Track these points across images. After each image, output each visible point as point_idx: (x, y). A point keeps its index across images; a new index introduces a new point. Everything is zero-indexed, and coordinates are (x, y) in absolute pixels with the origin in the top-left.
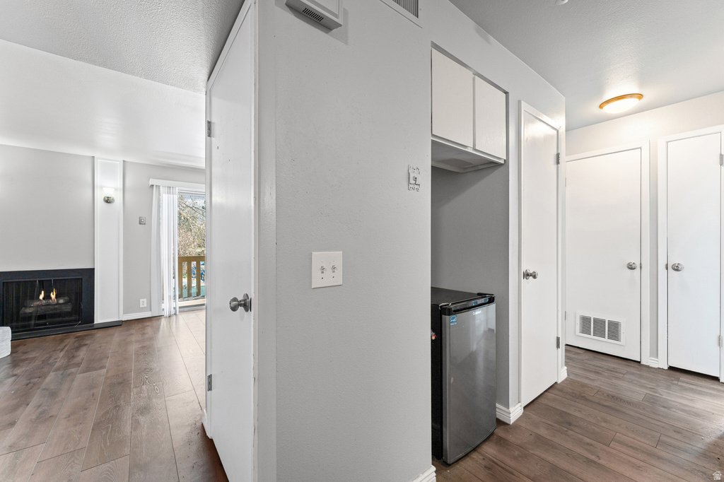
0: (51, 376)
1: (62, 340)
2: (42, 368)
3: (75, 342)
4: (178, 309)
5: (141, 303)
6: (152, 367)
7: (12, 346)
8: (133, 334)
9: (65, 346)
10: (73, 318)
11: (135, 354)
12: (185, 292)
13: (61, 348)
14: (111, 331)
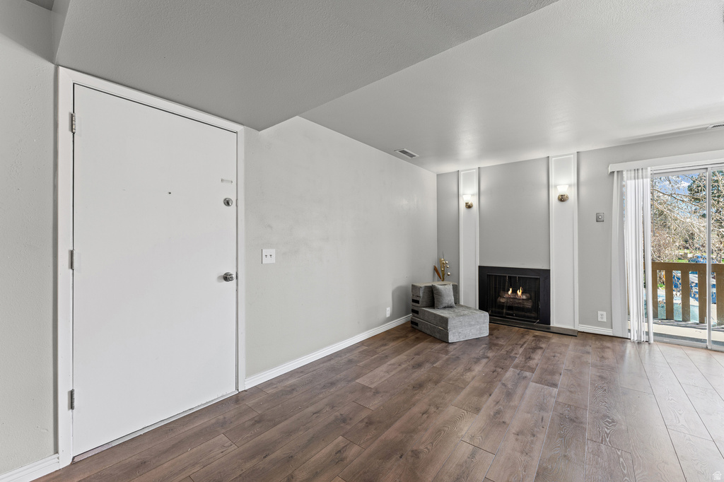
0: (510, 373)
1: (523, 335)
2: (506, 359)
3: (533, 341)
4: (651, 335)
5: (599, 316)
6: (615, 418)
7: (490, 328)
8: (589, 353)
9: (525, 343)
10: (533, 315)
11: (591, 384)
12: (662, 313)
13: (522, 343)
14: (566, 340)
